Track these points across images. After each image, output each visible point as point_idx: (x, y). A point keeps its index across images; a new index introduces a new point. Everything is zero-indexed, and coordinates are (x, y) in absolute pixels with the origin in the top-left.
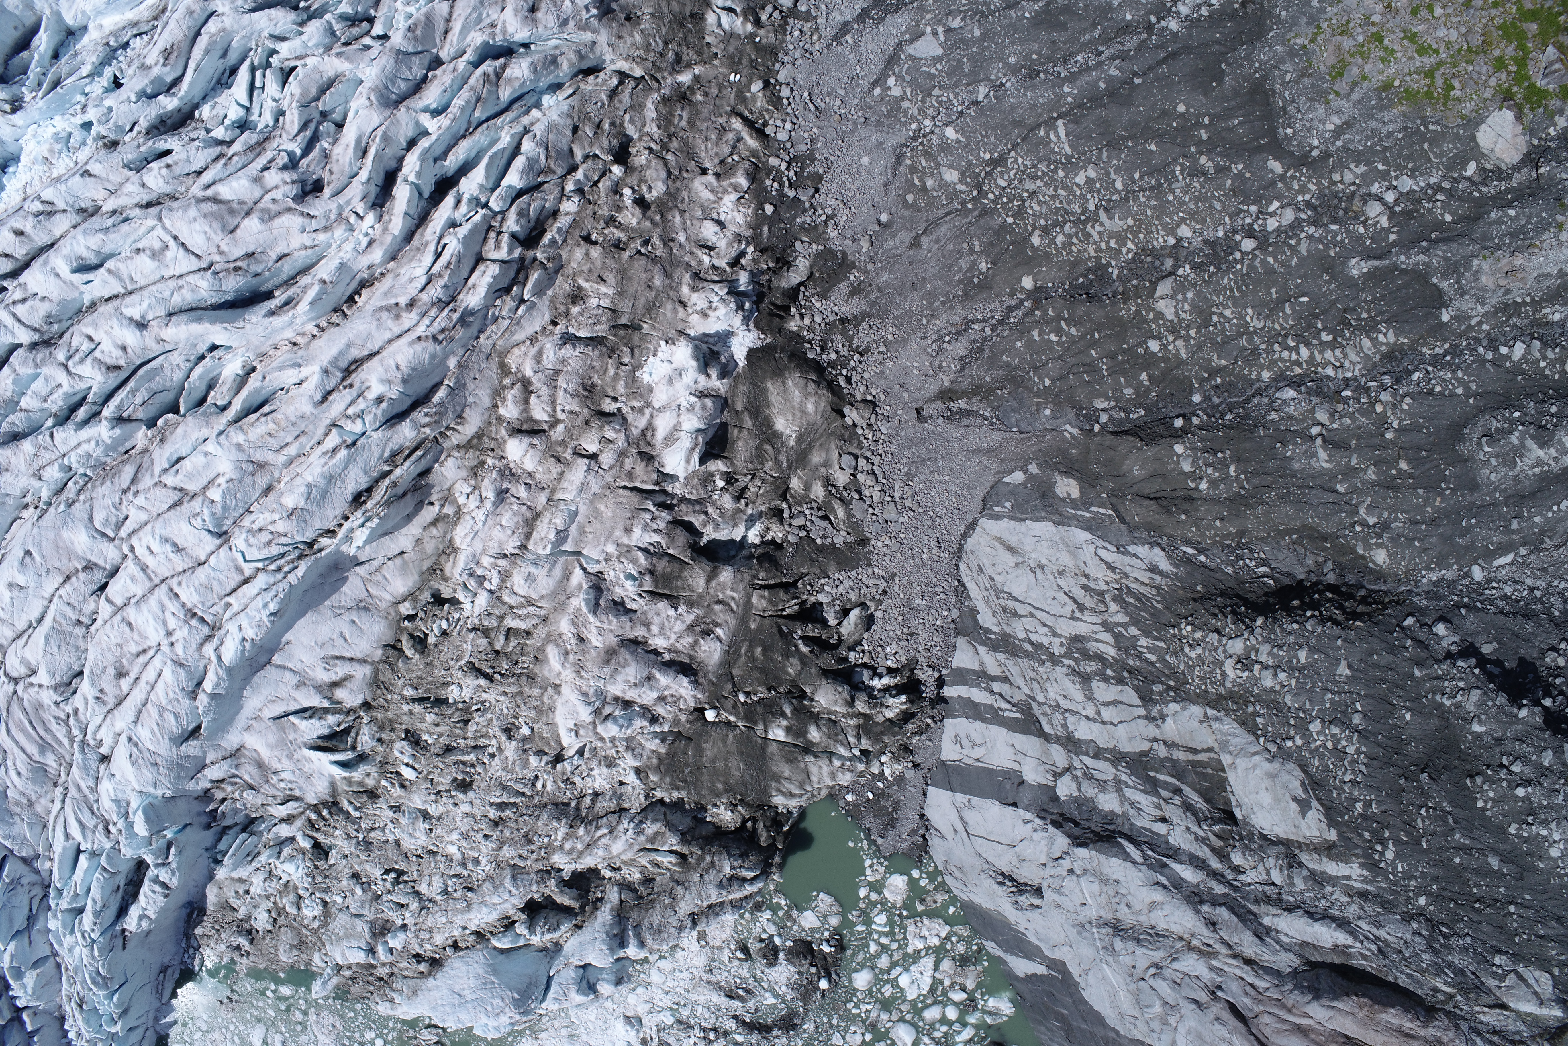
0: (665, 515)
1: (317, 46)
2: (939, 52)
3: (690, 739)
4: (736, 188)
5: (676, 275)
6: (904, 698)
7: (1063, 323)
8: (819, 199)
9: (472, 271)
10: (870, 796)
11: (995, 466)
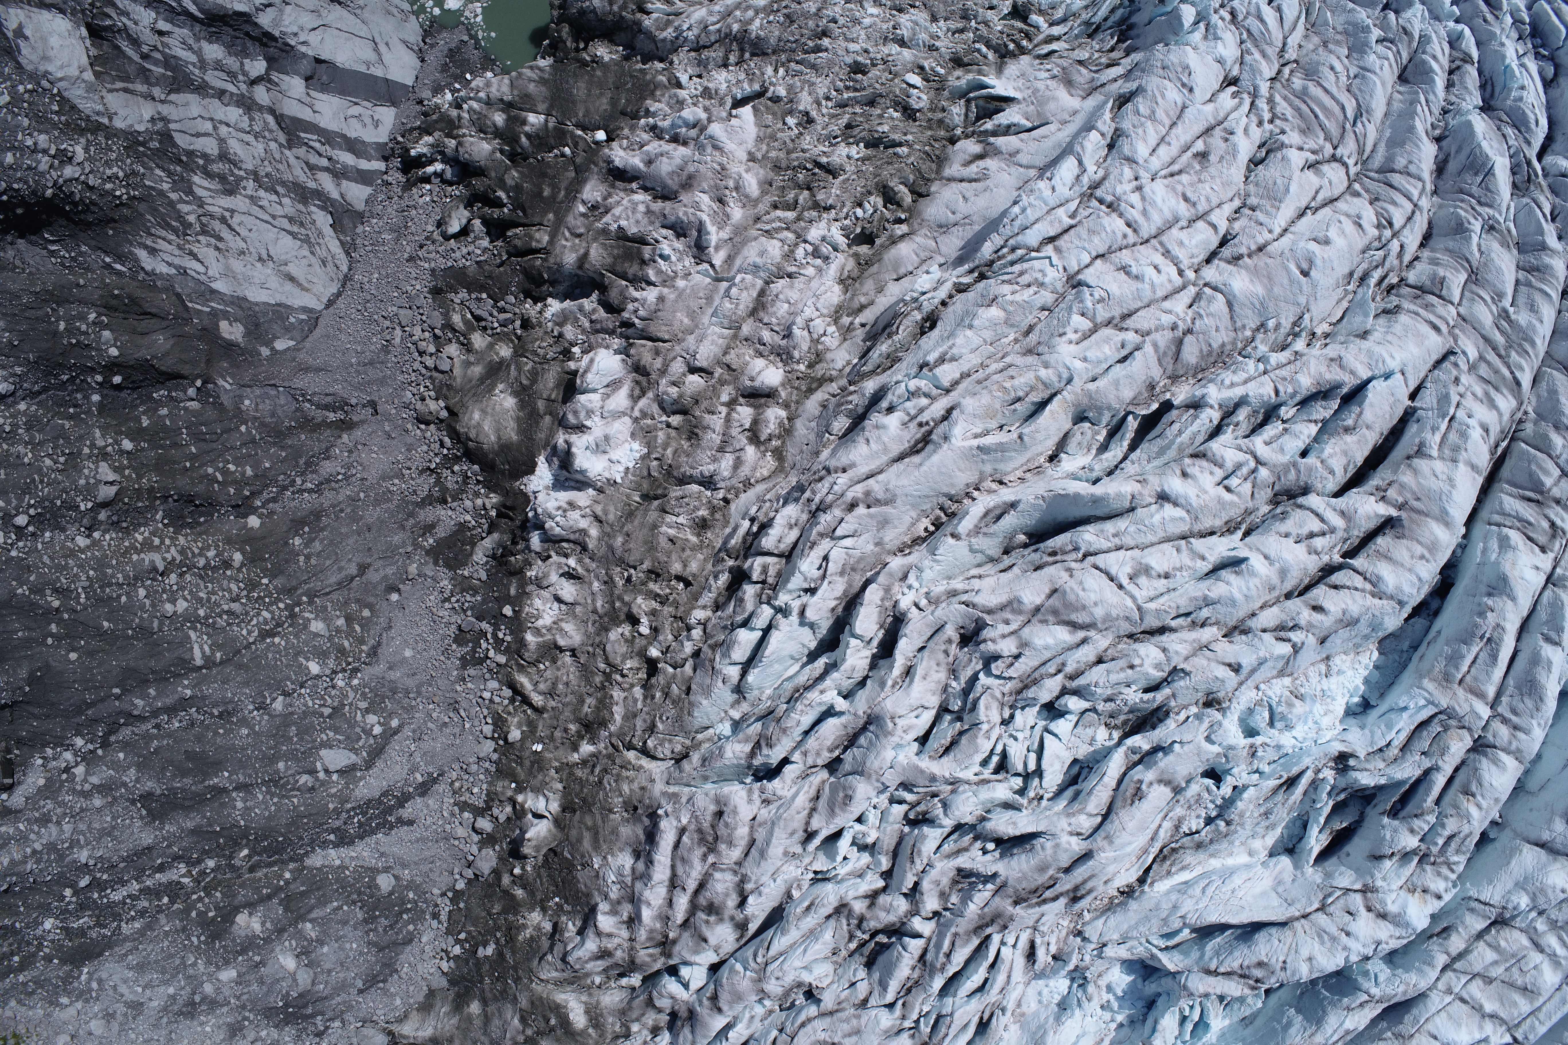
0: (626, 315)
1: (964, 792)
2: (323, 752)
3: (624, 113)
4: (537, 632)
5: (604, 548)
6: (413, 153)
7: (220, 478)
8: (457, 619)
9: (795, 544)
10: (468, 76)
11: (301, 356)
